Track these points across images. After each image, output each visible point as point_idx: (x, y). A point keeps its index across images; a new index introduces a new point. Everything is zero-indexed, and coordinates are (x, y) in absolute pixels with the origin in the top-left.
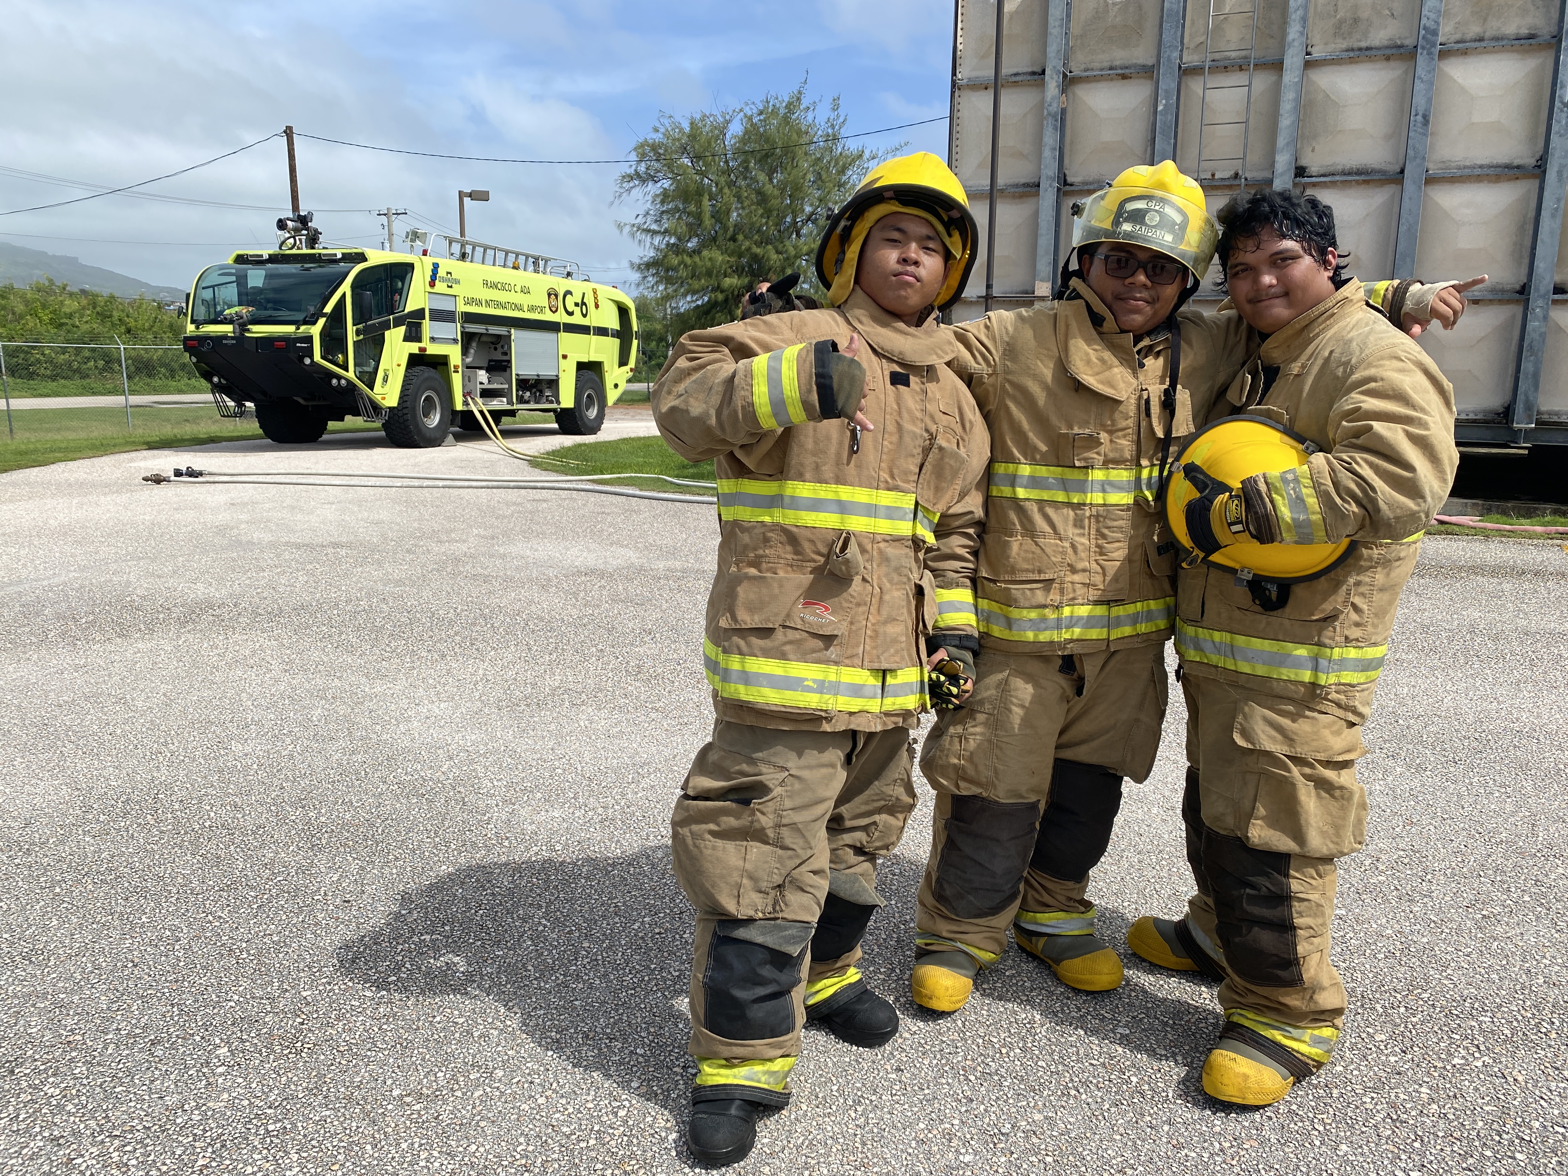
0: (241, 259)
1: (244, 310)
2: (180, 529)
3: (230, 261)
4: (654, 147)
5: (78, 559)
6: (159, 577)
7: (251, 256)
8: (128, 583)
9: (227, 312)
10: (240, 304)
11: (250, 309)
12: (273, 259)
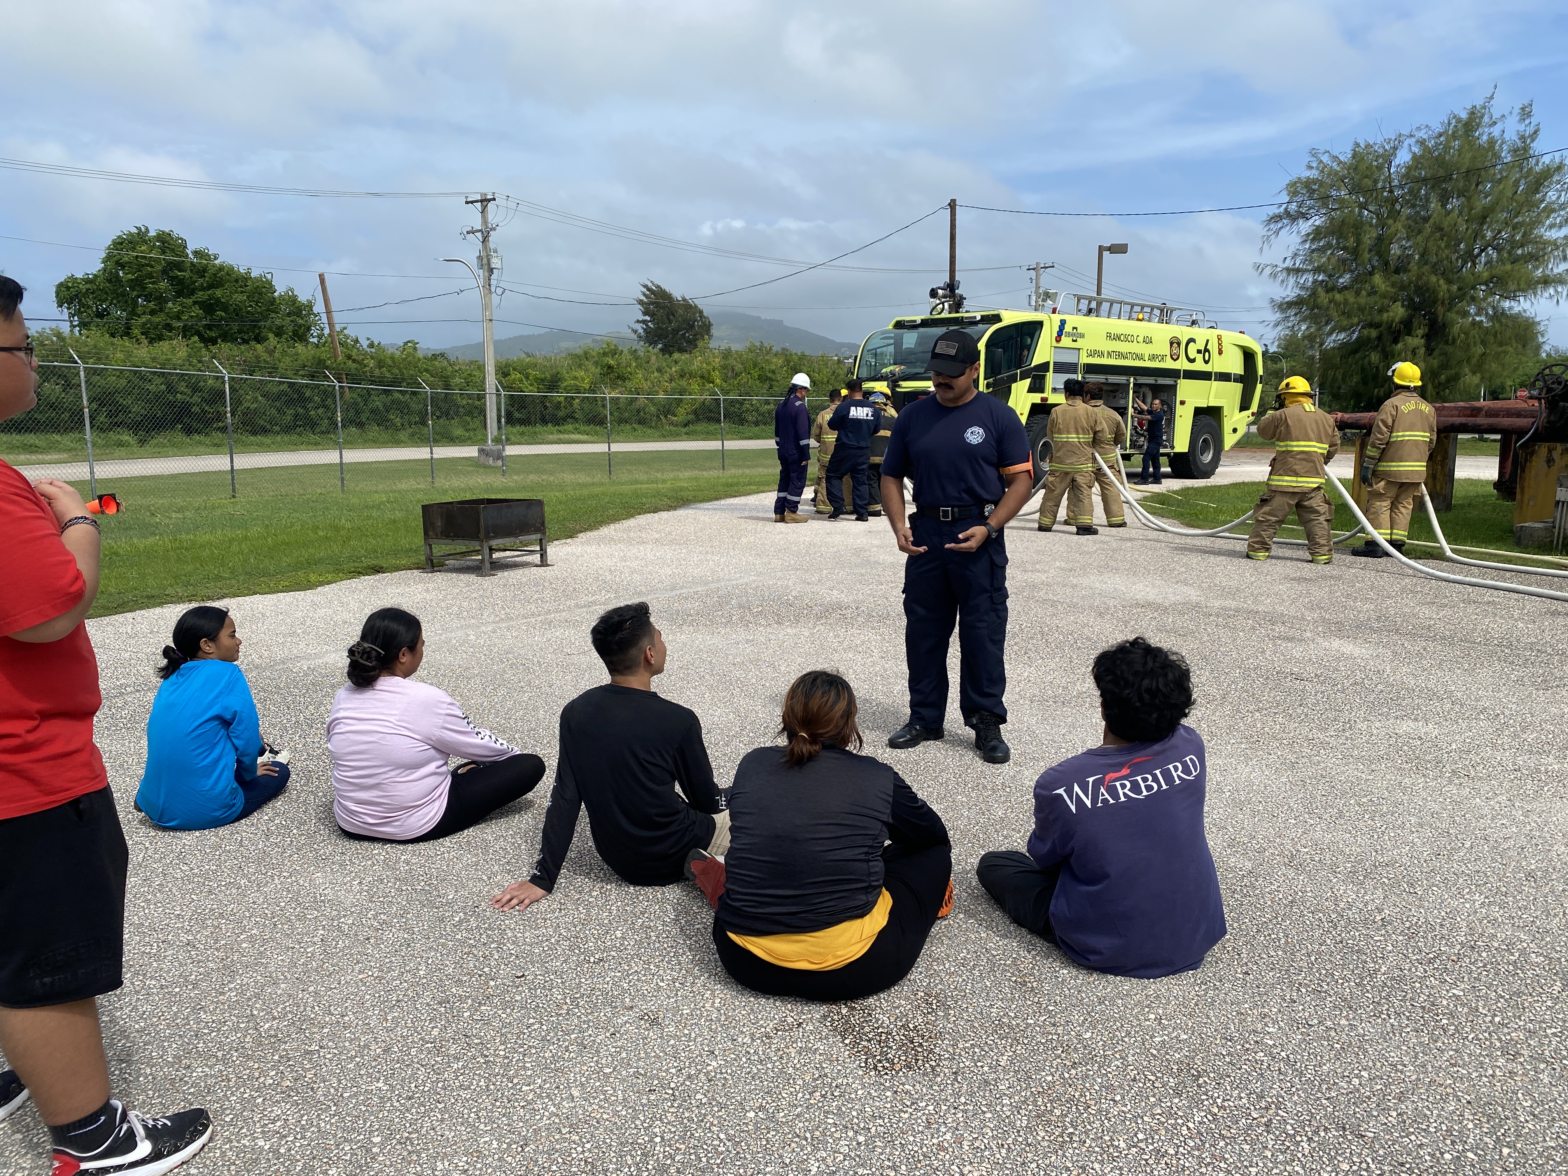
0: (899, 325)
1: (897, 369)
2: (828, 549)
3: (891, 327)
4: (1308, 184)
5: (757, 567)
6: (808, 584)
7: (908, 322)
8: (787, 587)
9: (884, 370)
10: (895, 364)
11: (902, 367)
12: (925, 323)
